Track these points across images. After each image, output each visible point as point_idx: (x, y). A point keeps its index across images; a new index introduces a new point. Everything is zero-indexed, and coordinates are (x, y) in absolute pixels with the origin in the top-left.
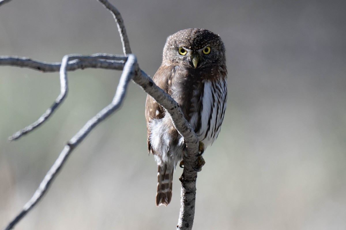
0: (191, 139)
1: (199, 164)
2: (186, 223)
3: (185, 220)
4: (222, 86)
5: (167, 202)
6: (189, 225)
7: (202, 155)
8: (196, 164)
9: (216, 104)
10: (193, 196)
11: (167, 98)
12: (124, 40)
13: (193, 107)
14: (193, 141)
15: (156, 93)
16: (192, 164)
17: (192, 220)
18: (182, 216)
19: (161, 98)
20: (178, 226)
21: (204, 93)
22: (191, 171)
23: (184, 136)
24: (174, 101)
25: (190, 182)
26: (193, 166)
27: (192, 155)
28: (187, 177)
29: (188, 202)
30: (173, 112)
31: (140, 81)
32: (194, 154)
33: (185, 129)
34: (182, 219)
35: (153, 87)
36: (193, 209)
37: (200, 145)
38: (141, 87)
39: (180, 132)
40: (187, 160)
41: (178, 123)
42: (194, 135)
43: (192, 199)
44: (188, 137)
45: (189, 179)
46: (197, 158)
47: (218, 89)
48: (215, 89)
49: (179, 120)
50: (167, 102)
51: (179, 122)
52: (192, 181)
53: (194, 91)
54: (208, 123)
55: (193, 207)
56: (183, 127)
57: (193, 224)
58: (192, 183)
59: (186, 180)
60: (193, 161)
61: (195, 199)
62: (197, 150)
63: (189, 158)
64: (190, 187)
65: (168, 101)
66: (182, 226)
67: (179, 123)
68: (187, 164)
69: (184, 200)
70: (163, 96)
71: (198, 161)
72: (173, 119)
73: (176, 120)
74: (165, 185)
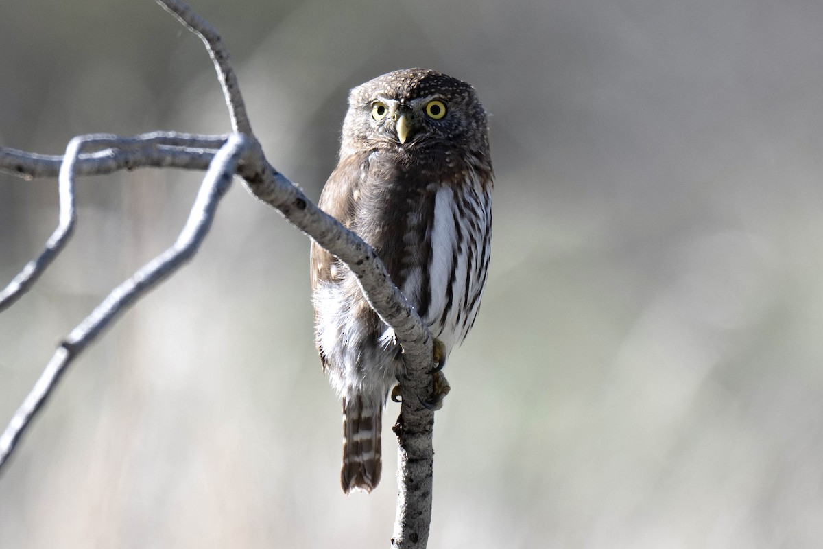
0: (411, 334)
1: (435, 391)
2: (412, 532)
3: (409, 526)
4: (482, 200)
5: (369, 482)
6: (420, 536)
7: (442, 370)
8: (428, 391)
9: (464, 246)
10: (426, 469)
11: (344, 236)
12: (232, 100)
13: (410, 254)
14: (416, 337)
15: (315, 225)
16: (418, 391)
17: (426, 526)
18: (402, 515)
19: (330, 236)
20: (393, 540)
21: (435, 221)
22: (417, 410)
23: (394, 327)
24: (362, 245)
25: (417, 435)
26: (421, 398)
27: (416, 371)
28: (410, 424)
29: (414, 482)
30: (362, 269)
31: (272, 197)
32: (421, 367)
33: (394, 310)
34: (403, 522)
35: (306, 210)
36: (427, 499)
37: (434, 347)
38: (278, 211)
39: (383, 317)
40: (406, 383)
41: (378, 296)
42: (417, 324)
43: (424, 474)
44: (403, 329)
45: (414, 429)
46: (430, 377)
47: (469, 209)
48: (463, 208)
49: (378, 290)
50: (344, 246)
51: (378, 294)
52: (423, 433)
53: (409, 214)
54: (446, 291)
55: (427, 494)
56: (390, 306)
57: (428, 535)
58: (424, 438)
59: (409, 429)
60: (421, 386)
61: (431, 475)
62: (430, 359)
63: (410, 378)
64: (418, 448)
65: (347, 243)
66: (403, 540)
67: (380, 296)
68: (406, 392)
69: (406, 477)
70: (335, 231)
71: (434, 387)
72: (365, 286)
73: (372, 290)
74: (361, 443)
